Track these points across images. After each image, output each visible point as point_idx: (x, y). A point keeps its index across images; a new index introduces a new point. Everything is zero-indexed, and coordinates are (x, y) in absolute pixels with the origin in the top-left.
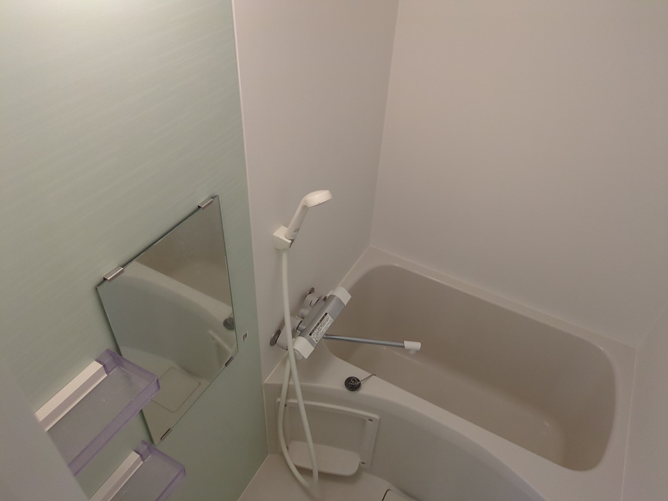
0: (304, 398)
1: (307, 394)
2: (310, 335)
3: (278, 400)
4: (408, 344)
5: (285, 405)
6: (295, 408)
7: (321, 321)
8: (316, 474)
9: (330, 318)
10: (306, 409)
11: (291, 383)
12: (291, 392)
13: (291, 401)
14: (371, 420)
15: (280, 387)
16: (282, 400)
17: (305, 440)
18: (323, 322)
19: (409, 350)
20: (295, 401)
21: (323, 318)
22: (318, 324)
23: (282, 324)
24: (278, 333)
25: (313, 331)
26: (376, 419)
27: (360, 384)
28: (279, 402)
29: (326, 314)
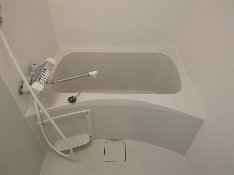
0: (52, 117)
1: (52, 113)
2: (39, 80)
3: (38, 123)
4: (91, 73)
5: (43, 125)
6: (49, 123)
7: (43, 73)
8: (71, 151)
9: (48, 71)
10: (55, 122)
11: (41, 111)
12: (43, 116)
13: (45, 121)
14: (87, 113)
15: (36, 115)
16: (40, 122)
17: (61, 138)
18: (44, 73)
19: (92, 76)
20: (47, 120)
21: (44, 72)
22: (42, 75)
23: (22, 82)
24: (22, 87)
25: (40, 78)
26: (89, 111)
27: (75, 99)
28: (39, 124)
29: (45, 70)
